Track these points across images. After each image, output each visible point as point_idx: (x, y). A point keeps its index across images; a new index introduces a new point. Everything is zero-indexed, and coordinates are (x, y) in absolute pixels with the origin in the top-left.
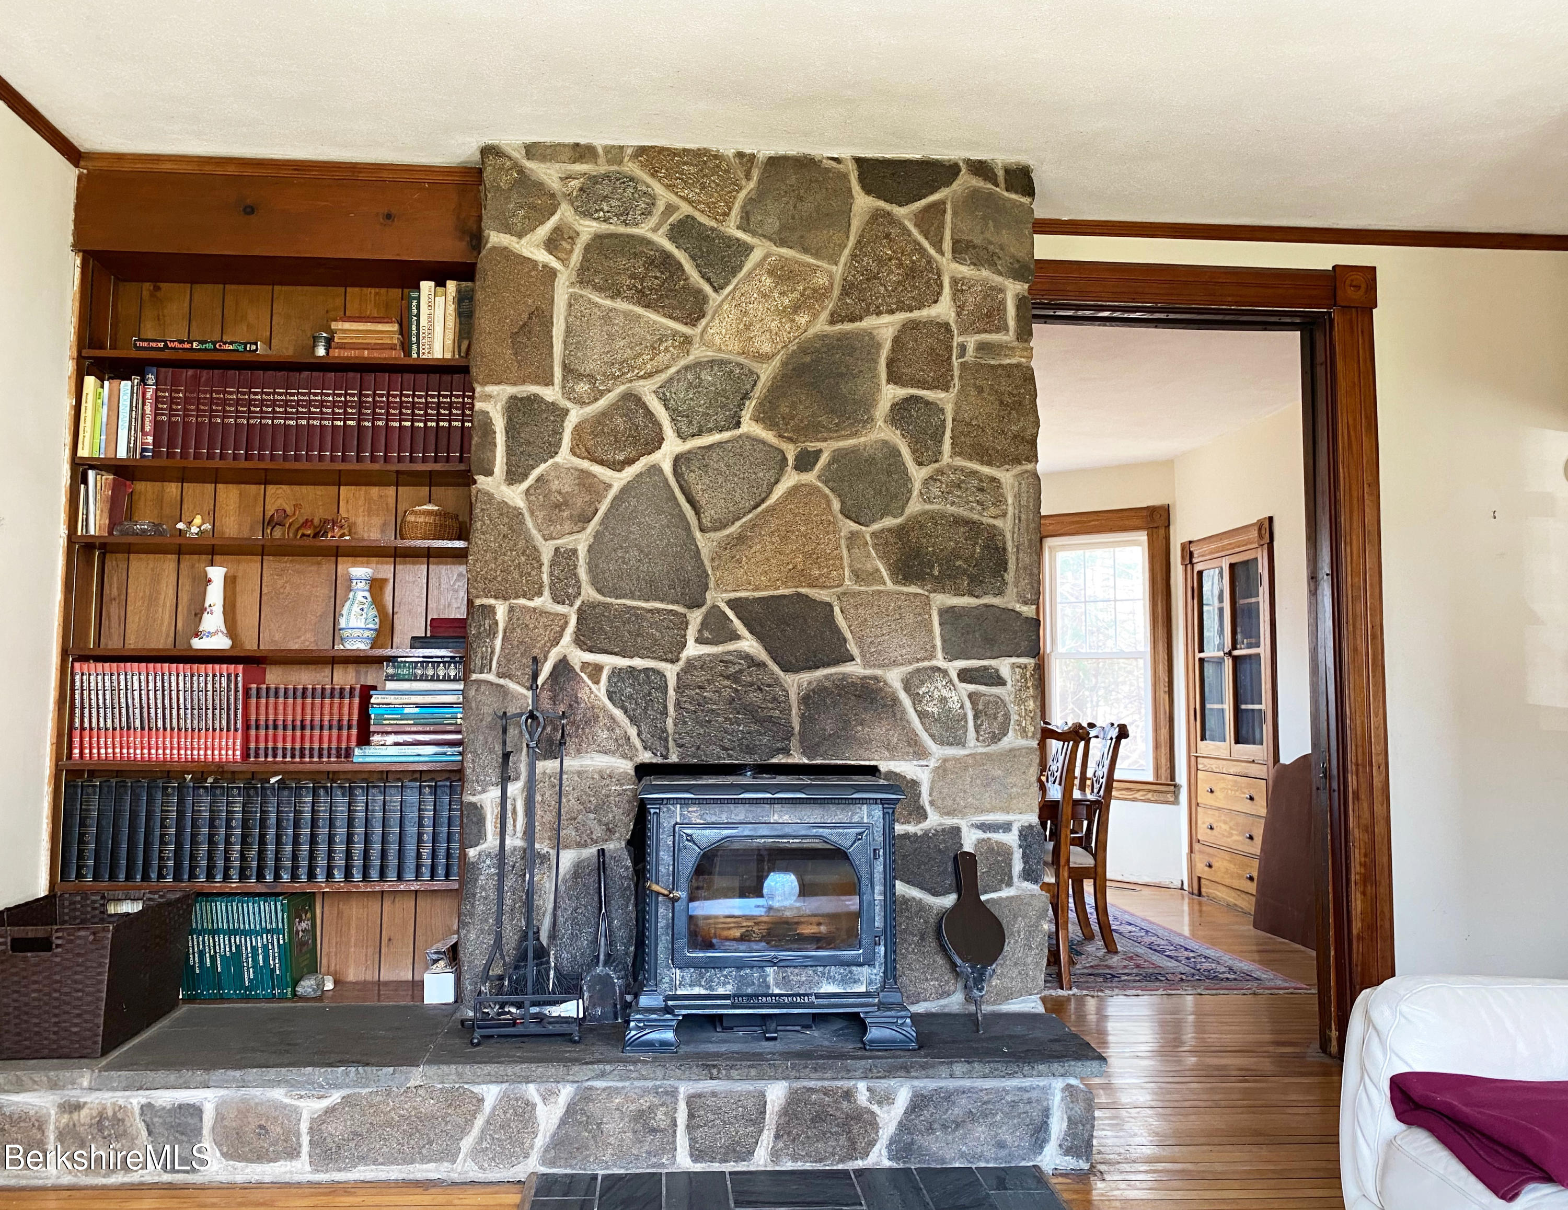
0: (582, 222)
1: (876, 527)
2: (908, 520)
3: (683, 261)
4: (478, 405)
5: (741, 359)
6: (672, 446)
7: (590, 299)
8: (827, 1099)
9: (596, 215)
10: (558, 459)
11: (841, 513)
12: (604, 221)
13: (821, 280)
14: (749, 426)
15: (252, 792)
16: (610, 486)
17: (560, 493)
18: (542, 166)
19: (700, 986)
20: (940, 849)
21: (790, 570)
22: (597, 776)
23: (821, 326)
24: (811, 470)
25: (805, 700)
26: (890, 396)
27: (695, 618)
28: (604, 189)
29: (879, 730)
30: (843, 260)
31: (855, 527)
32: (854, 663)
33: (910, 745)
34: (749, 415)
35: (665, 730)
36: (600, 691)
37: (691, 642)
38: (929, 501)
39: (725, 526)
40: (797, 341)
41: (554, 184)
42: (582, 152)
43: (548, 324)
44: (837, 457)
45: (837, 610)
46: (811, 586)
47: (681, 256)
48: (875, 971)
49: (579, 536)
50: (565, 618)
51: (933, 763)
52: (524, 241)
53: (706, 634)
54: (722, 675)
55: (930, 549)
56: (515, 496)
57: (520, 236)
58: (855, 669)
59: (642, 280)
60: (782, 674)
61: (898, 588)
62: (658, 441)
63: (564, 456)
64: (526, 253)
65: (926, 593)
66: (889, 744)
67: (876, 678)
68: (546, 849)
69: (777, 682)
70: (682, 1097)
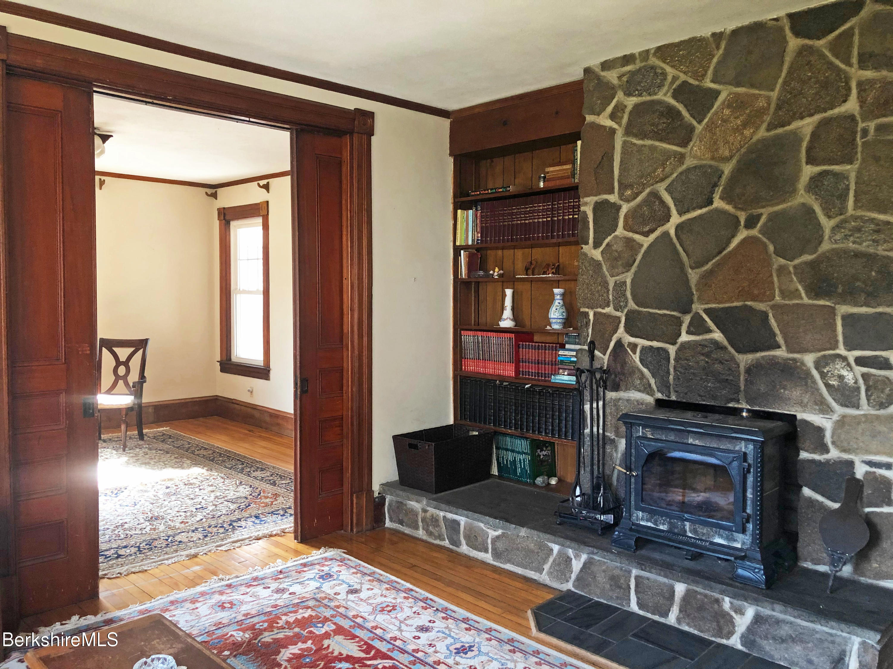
0: (628, 99)
1: (797, 262)
2: (819, 256)
3: (681, 109)
4: (582, 208)
5: (712, 163)
6: (675, 219)
7: (631, 142)
8: (706, 600)
9: (634, 94)
10: (617, 233)
11: (774, 253)
12: (639, 96)
13: (761, 103)
14: (718, 203)
15: (517, 391)
16: (642, 246)
17: (617, 251)
18: (609, 72)
19: (651, 522)
20: (837, 473)
21: (740, 291)
22: (636, 403)
23: (762, 133)
24: (755, 227)
25: (748, 371)
26: (809, 173)
27: (687, 319)
28: (639, 77)
29: (796, 393)
30: (778, 86)
31: (782, 261)
32: (780, 349)
33: (816, 404)
34: (718, 196)
35: (668, 382)
36: (636, 358)
37: (684, 333)
38: (836, 242)
39: (702, 265)
40: (747, 146)
41: (615, 81)
42: (627, 59)
43: (611, 160)
44: (772, 217)
45: (771, 315)
46: (753, 300)
47: (680, 107)
48: (747, 538)
49: (626, 274)
50: (619, 319)
51: (835, 417)
52: (601, 116)
53: (692, 329)
54: (699, 353)
55: (835, 275)
56: (597, 254)
57: (599, 114)
58: (781, 353)
59: (657, 126)
60: (736, 354)
61: (810, 302)
62: (667, 218)
63: (620, 231)
64: (602, 123)
65: (833, 305)
66: (802, 403)
67: (794, 360)
68: (613, 437)
69: (733, 359)
70: (633, 575)
